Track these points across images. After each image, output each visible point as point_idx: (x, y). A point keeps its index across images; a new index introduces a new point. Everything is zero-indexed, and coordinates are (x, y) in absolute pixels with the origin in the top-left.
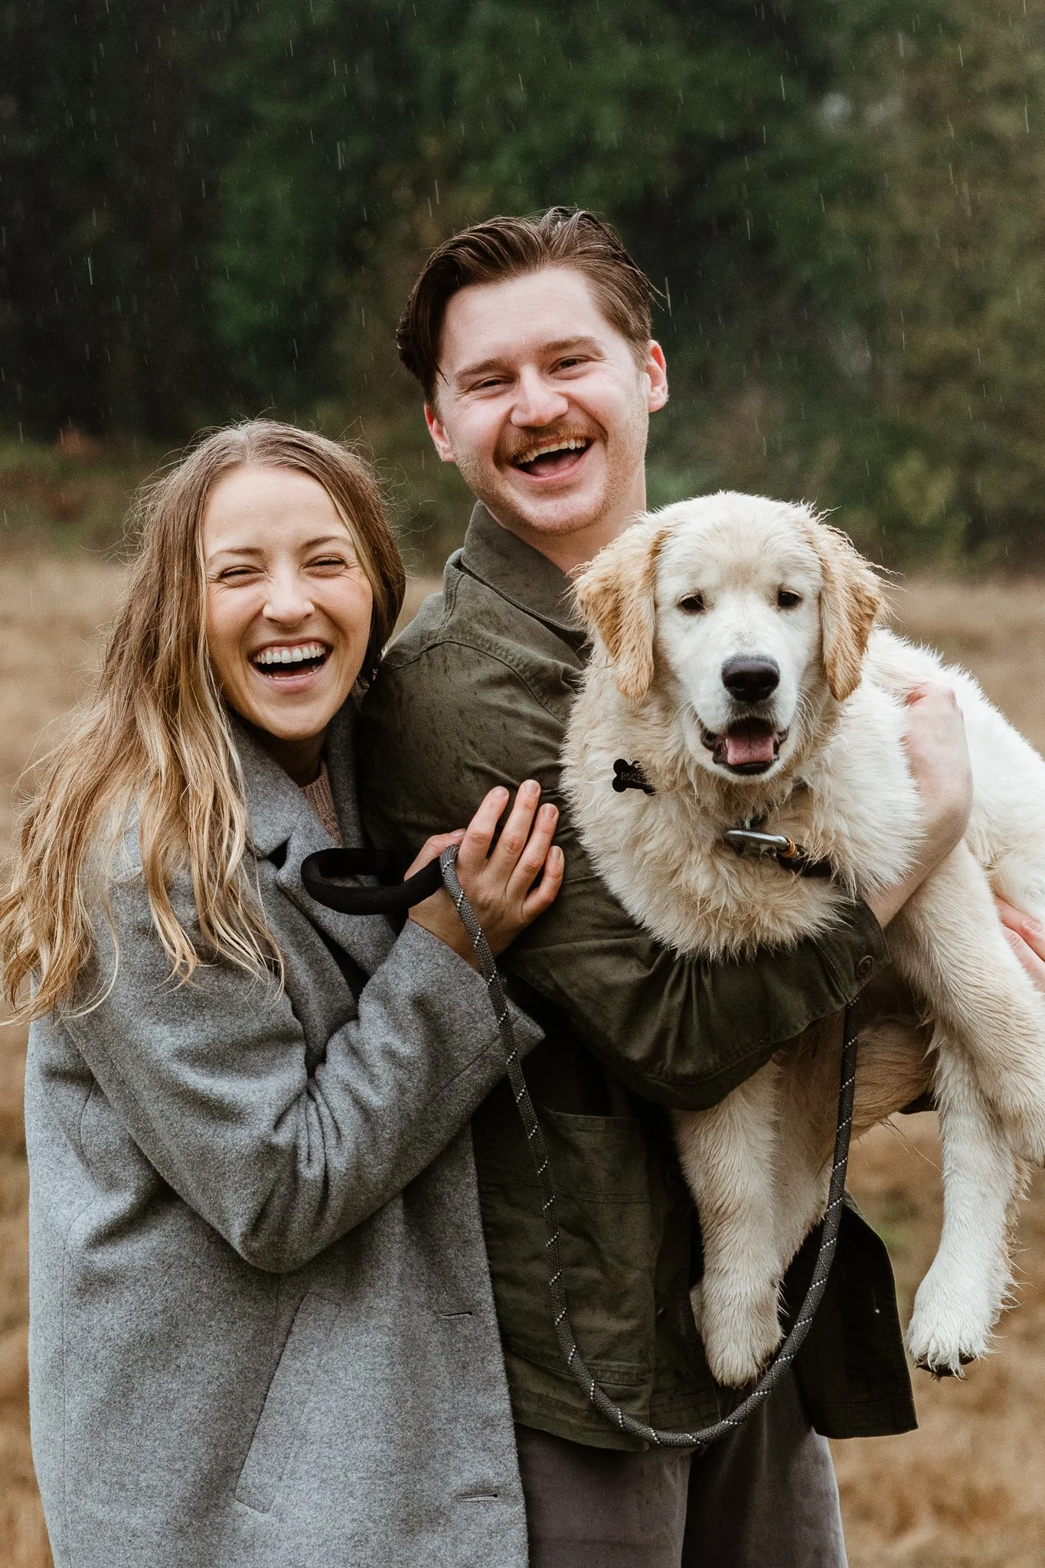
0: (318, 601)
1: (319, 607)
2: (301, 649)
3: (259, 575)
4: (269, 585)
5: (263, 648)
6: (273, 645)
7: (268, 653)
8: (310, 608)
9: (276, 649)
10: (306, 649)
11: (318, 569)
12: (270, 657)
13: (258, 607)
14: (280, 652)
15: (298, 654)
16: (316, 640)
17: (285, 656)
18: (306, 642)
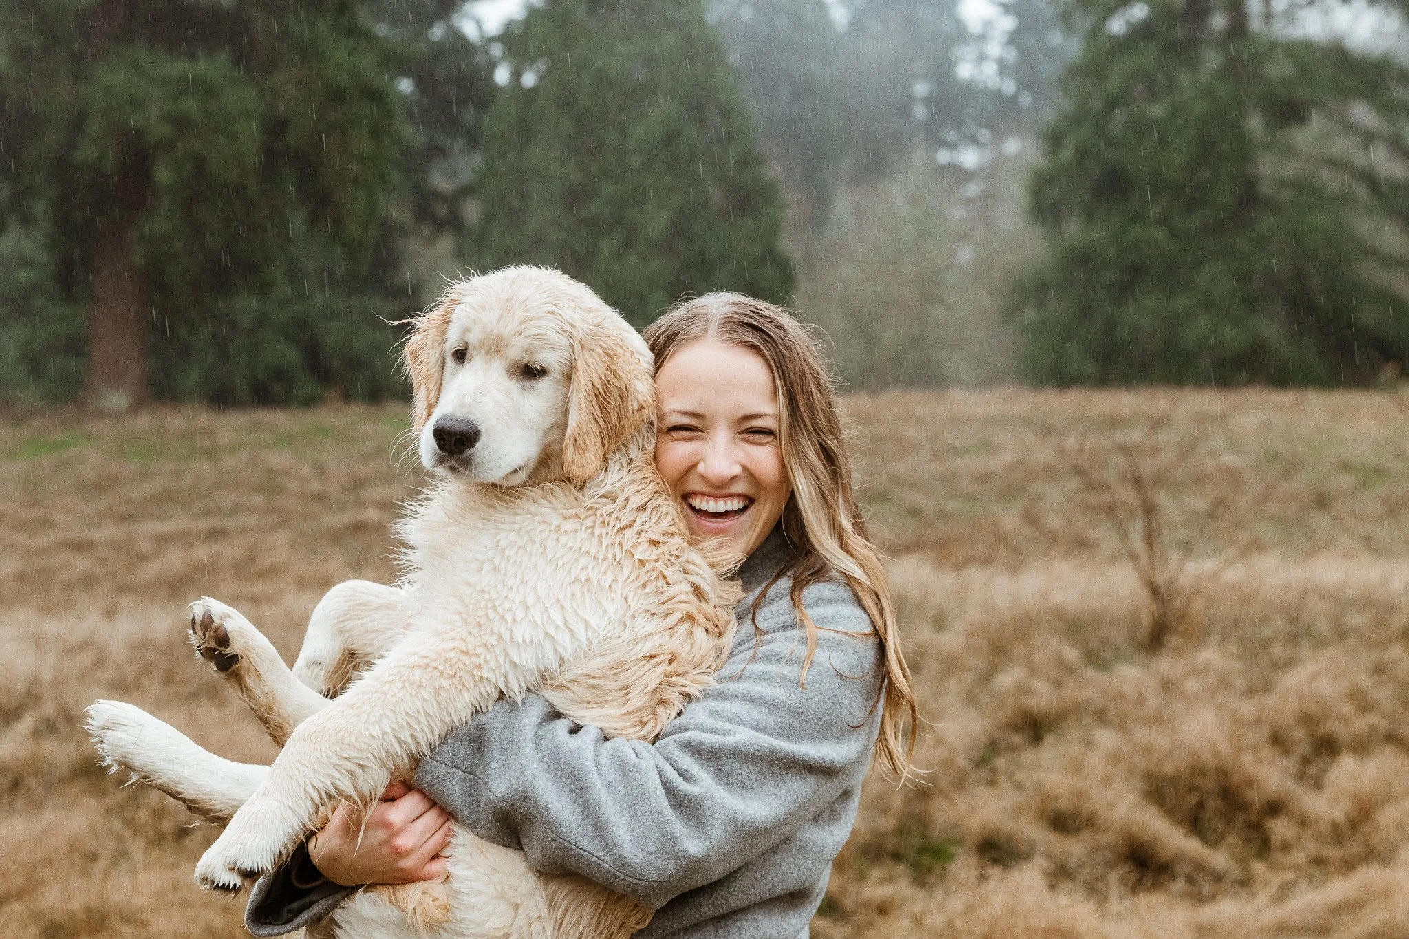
0: (745, 463)
1: (745, 469)
2: (725, 503)
3: (700, 434)
4: (706, 444)
5: (695, 493)
6: (703, 494)
7: (698, 500)
8: (737, 470)
9: (706, 498)
10: (729, 503)
11: (752, 437)
12: (698, 503)
13: (695, 461)
14: (707, 502)
15: (721, 506)
16: (739, 495)
17: (711, 506)
18: (731, 496)
